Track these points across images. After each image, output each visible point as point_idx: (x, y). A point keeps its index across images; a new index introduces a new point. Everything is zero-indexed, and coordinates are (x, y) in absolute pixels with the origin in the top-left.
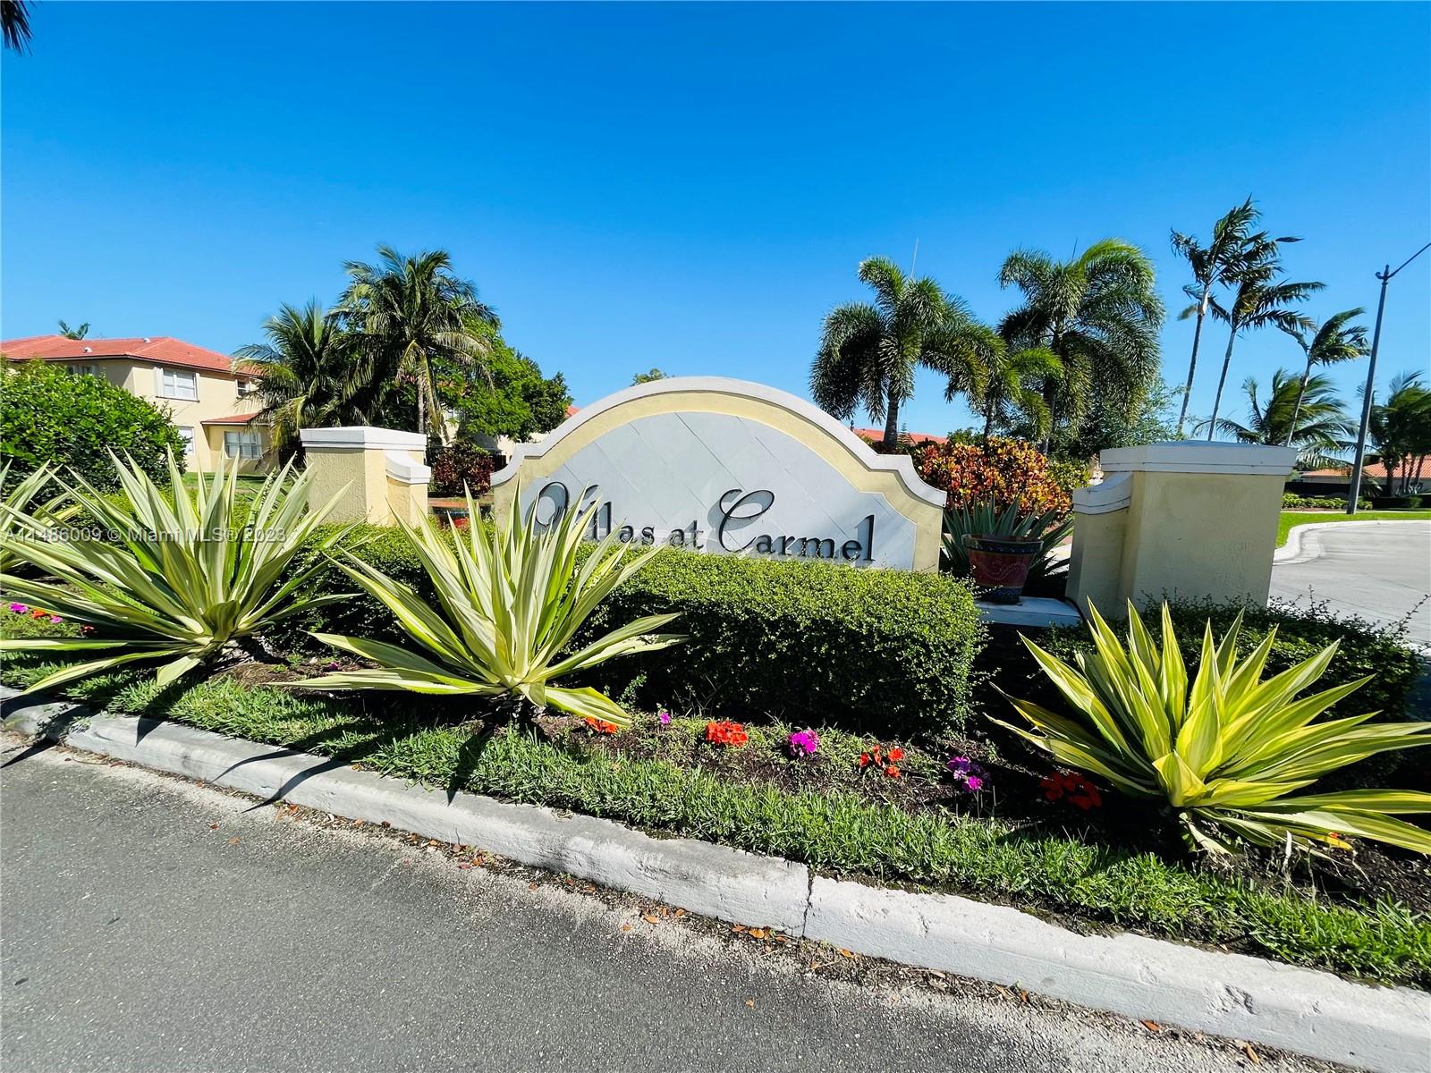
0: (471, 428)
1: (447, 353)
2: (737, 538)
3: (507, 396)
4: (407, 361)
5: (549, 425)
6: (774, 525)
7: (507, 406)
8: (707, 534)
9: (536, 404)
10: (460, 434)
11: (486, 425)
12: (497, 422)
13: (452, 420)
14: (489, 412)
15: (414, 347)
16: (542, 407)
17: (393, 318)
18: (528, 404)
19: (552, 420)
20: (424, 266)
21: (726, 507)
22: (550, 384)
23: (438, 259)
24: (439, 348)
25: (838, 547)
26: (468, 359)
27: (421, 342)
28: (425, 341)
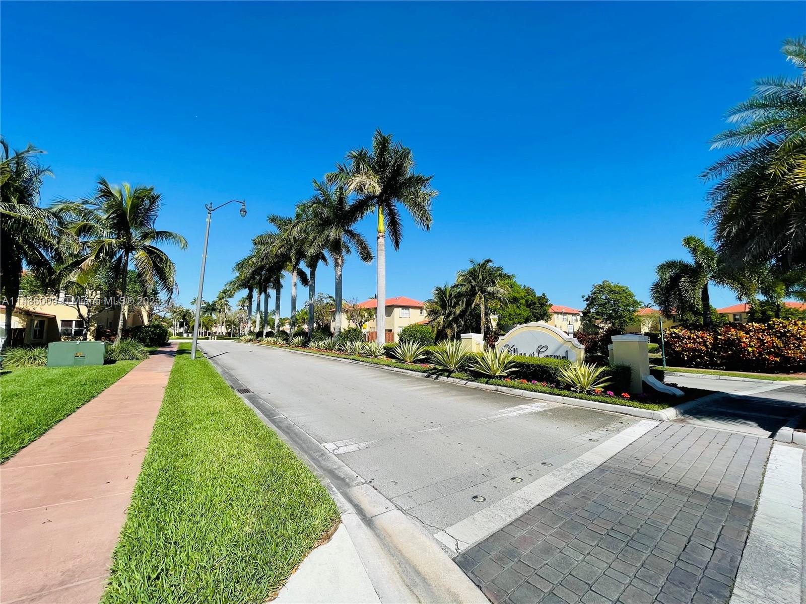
0: (502, 322)
1: (492, 295)
2: (542, 356)
3: (518, 307)
4: (477, 300)
5: (540, 318)
6: (548, 353)
7: (518, 311)
8: (536, 355)
9: (533, 308)
10: (498, 324)
11: (509, 321)
12: (513, 319)
13: (494, 320)
14: (510, 314)
15: (480, 294)
16: (536, 310)
17: (472, 285)
18: (528, 309)
19: (541, 315)
20: (484, 264)
21: (539, 349)
22: (540, 299)
23: (488, 261)
24: (489, 293)
25: (561, 357)
26: (500, 296)
27: (482, 292)
28: (483, 291)
